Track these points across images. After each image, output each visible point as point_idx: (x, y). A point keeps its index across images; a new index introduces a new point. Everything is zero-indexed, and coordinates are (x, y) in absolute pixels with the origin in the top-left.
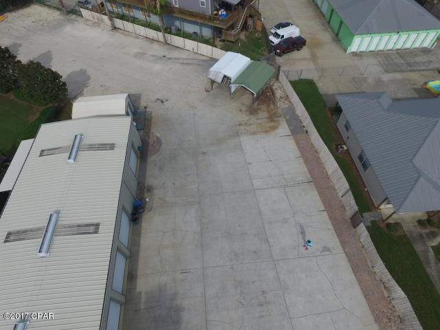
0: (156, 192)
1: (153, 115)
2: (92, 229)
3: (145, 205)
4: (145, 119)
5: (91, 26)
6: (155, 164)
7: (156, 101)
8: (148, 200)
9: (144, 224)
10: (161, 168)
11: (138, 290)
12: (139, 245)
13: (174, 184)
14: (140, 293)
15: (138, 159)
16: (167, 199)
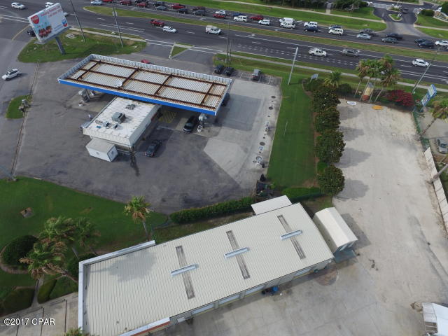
0: (289, 298)
1: (355, 265)
2: (246, 275)
3: (277, 294)
4: (347, 260)
5: (419, 164)
6: (310, 288)
7: (370, 260)
8: (281, 294)
9: (263, 300)
10: (310, 293)
11: (224, 315)
12: (249, 302)
13: (301, 310)
15: (309, 272)
16: (287, 310)
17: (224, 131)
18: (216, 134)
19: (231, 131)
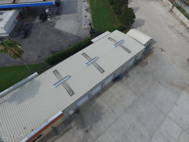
0: (129, 79)
1: (154, 52)
2: (102, 71)
3: (122, 79)
4: (149, 52)
6: (137, 70)
7: (160, 48)
8: (124, 79)
9: (115, 84)
10: (138, 73)
11: (96, 100)
12: (108, 89)
13: (137, 82)
14: (96, 102)
15: (133, 63)
16: (130, 84)
17: (63, 16)
18: (59, 19)
19: (67, 16)
